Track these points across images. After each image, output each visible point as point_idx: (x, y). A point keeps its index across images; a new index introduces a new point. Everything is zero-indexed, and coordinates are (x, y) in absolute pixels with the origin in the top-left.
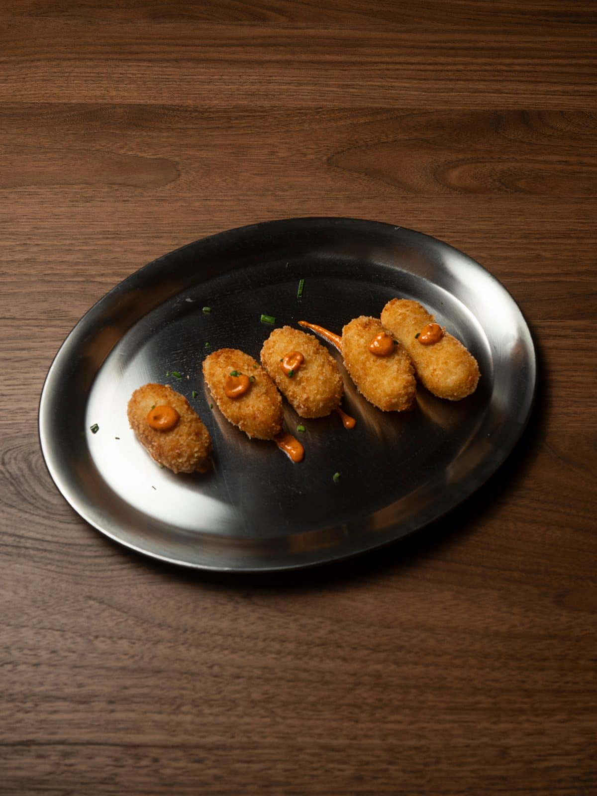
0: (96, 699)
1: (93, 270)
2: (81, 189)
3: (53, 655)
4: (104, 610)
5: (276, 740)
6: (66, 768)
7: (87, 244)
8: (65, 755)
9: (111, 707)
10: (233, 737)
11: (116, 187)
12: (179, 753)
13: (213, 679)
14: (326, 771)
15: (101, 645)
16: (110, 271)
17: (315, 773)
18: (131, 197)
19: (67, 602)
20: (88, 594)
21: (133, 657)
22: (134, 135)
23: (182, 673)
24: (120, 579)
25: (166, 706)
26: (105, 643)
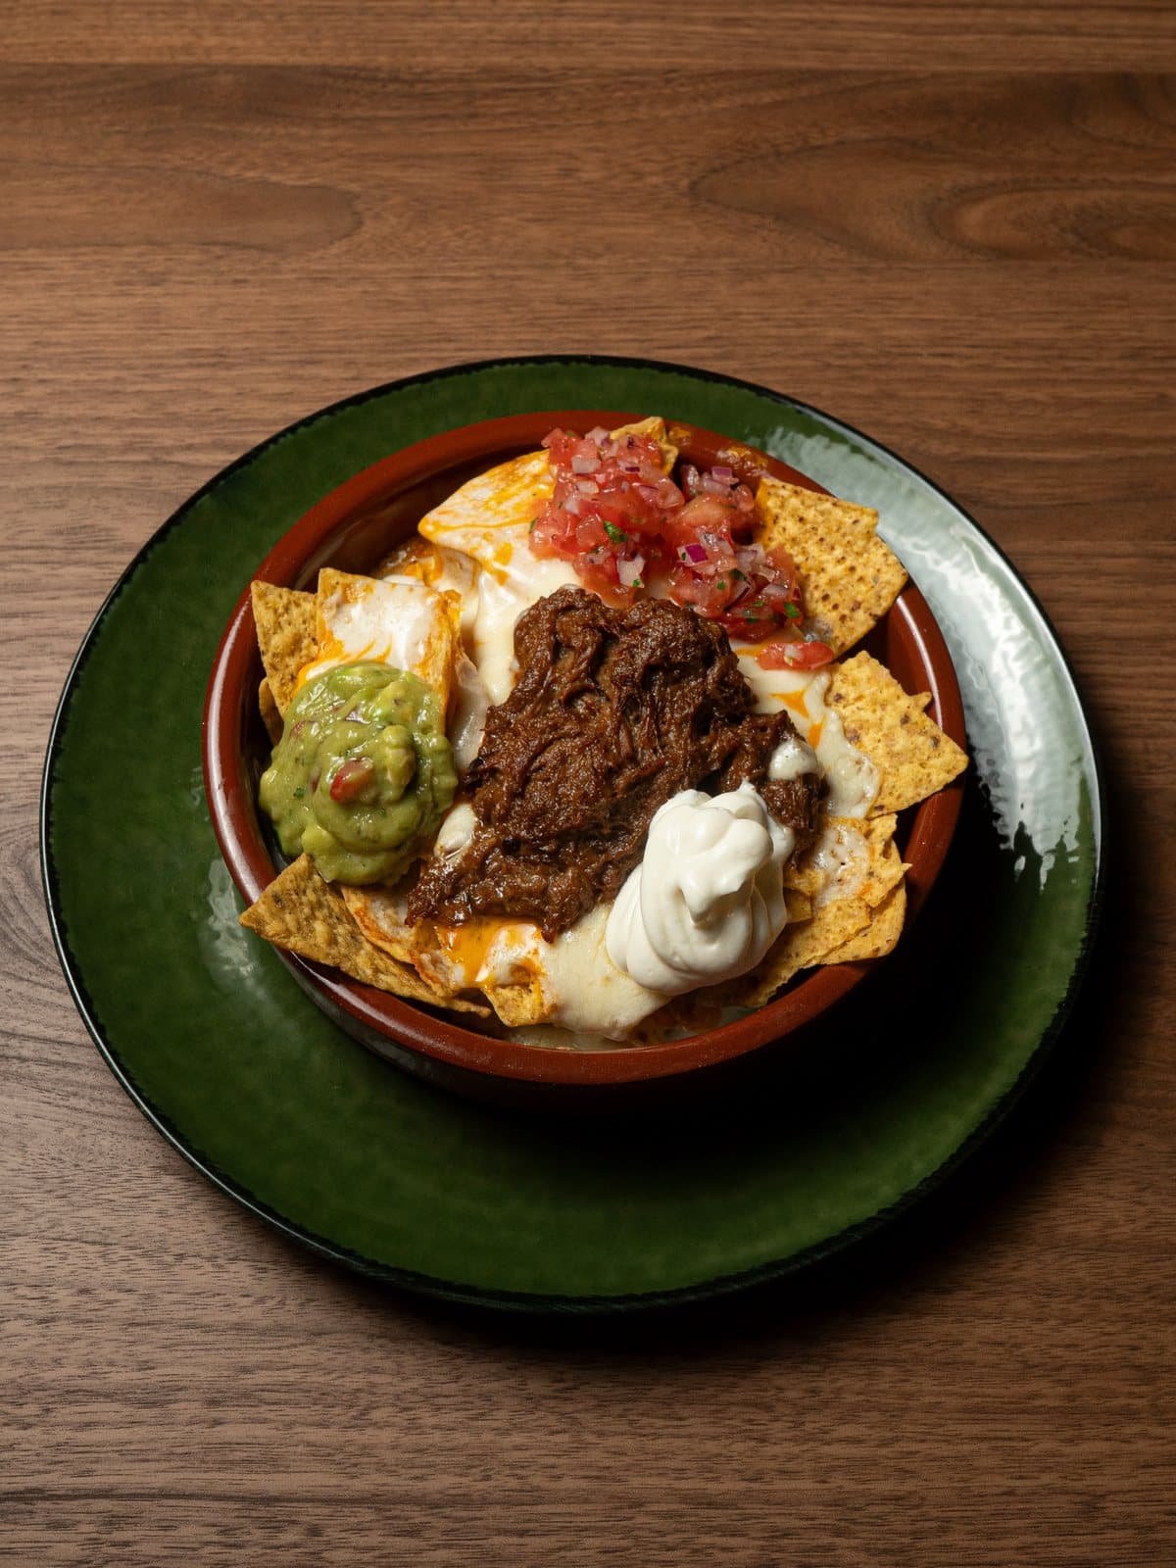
0: (180, 1395)
1: (167, 437)
2: (140, 255)
3: (84, 1298)
5: (583, 1484)
6: (113, 1550)
7: (153, 378)
8: (113, 1521)
9: (215, 1413)
10: (487, 1478)
11: (217, 250)
12: (366, 1515)
14: (695, 1551)
15: (191, 1275)
16: (207, 440)
17: (670, 1555)
18: (253, 273)
19: (114, 1180)
22: (259, 135)
25: (337, 1410)
26: (201, 1271)
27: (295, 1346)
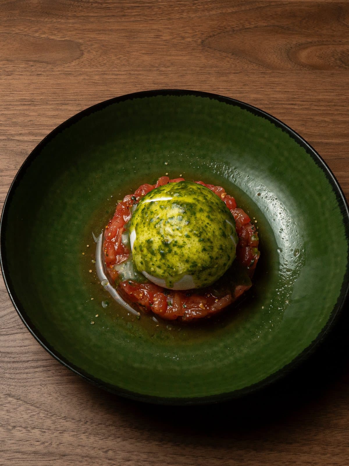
1: (12, 130)
2: (4, 64)
4: (20, 406)
7: (8, 109)
11: (31, 63)
13: (108, 461)
15: (18, 434)
16: (26, 132)
18: (44, 71)
20: (8, 392)
21: (43, 443)
22: (47, 21)
23: (83, 457)
24: (34, 380)
26: (21, 432)
27: (55, 460)
